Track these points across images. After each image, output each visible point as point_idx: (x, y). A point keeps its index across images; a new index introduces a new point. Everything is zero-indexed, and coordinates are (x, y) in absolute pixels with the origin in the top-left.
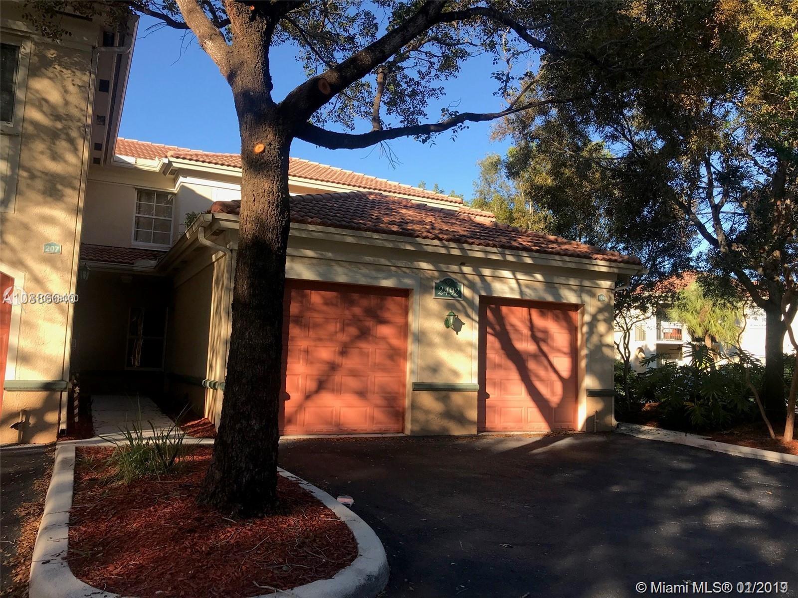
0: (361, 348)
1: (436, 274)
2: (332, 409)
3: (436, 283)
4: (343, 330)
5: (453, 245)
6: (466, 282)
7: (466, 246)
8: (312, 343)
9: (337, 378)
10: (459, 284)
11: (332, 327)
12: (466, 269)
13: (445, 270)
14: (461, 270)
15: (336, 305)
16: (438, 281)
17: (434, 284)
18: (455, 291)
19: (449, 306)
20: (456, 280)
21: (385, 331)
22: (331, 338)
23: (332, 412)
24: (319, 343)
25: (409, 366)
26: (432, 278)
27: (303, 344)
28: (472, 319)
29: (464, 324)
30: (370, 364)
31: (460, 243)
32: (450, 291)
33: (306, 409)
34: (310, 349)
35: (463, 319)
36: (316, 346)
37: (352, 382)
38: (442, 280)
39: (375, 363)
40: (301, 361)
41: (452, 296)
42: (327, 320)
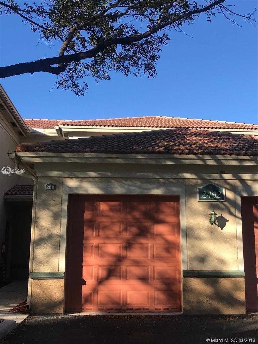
0: (141, 244)
1: (200, 181)
2: (119, 292)
3: (199, 189)
4: (126, 230)
5: (207, 157)
6: (227, 186)
7: (219, 157)
8: (102, 241)
9: (123, 267)
10: (221, 188)
11: (117, 228)
12: (226, 176)
13: (208, 178)
14: (221, 176)
15: (120, 211)
16: (201, 187)
17: (198, 190)
18: (218, 195)
19: (213, 207)
20: (217, 185)
21: (160, 229)
22: (117, 236)
23: (120, 294)
24: (107, 241)
25: (182, 257)
26: (196, 185)
27: (95, 242)
28: (236, 217)
29: (228, 221)
30: (149, 256)
31: (213, 155)
32: (213, 194)
33: (99, 292)
34: (100, 245)
35: (226, 216)
36: (105, 243)
37: (136, 271)
38: (205, 186)
39: (154, 255)
40: (94, 255)
41: (215, 199)
42: (113, 223)
